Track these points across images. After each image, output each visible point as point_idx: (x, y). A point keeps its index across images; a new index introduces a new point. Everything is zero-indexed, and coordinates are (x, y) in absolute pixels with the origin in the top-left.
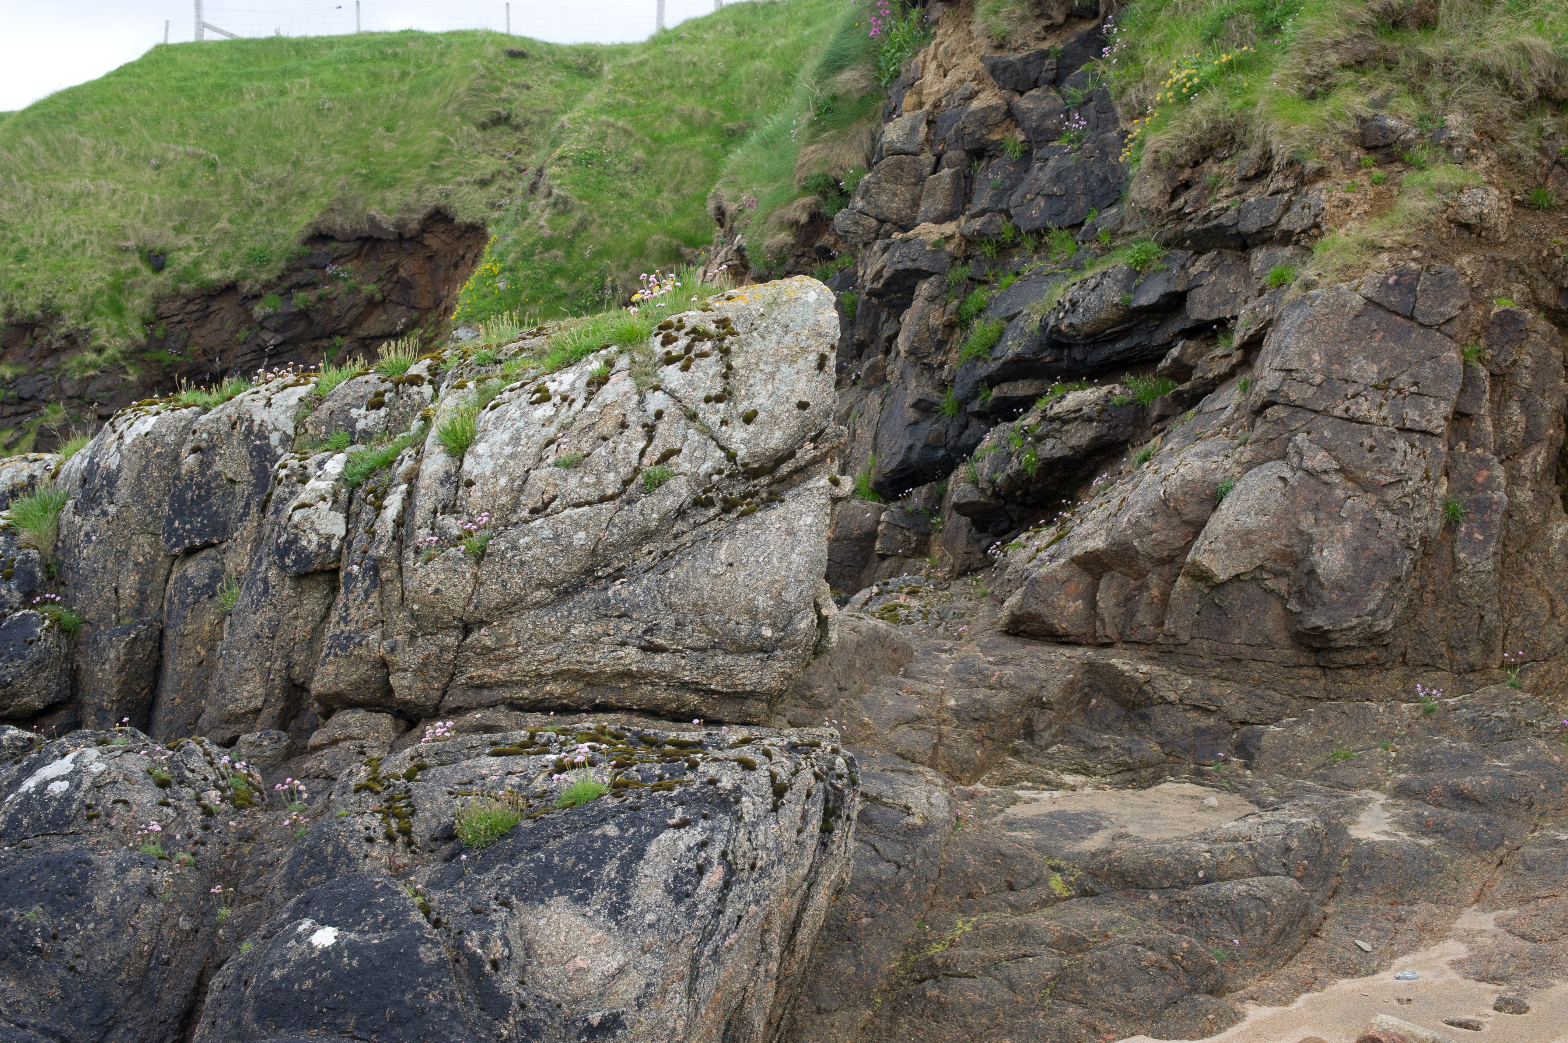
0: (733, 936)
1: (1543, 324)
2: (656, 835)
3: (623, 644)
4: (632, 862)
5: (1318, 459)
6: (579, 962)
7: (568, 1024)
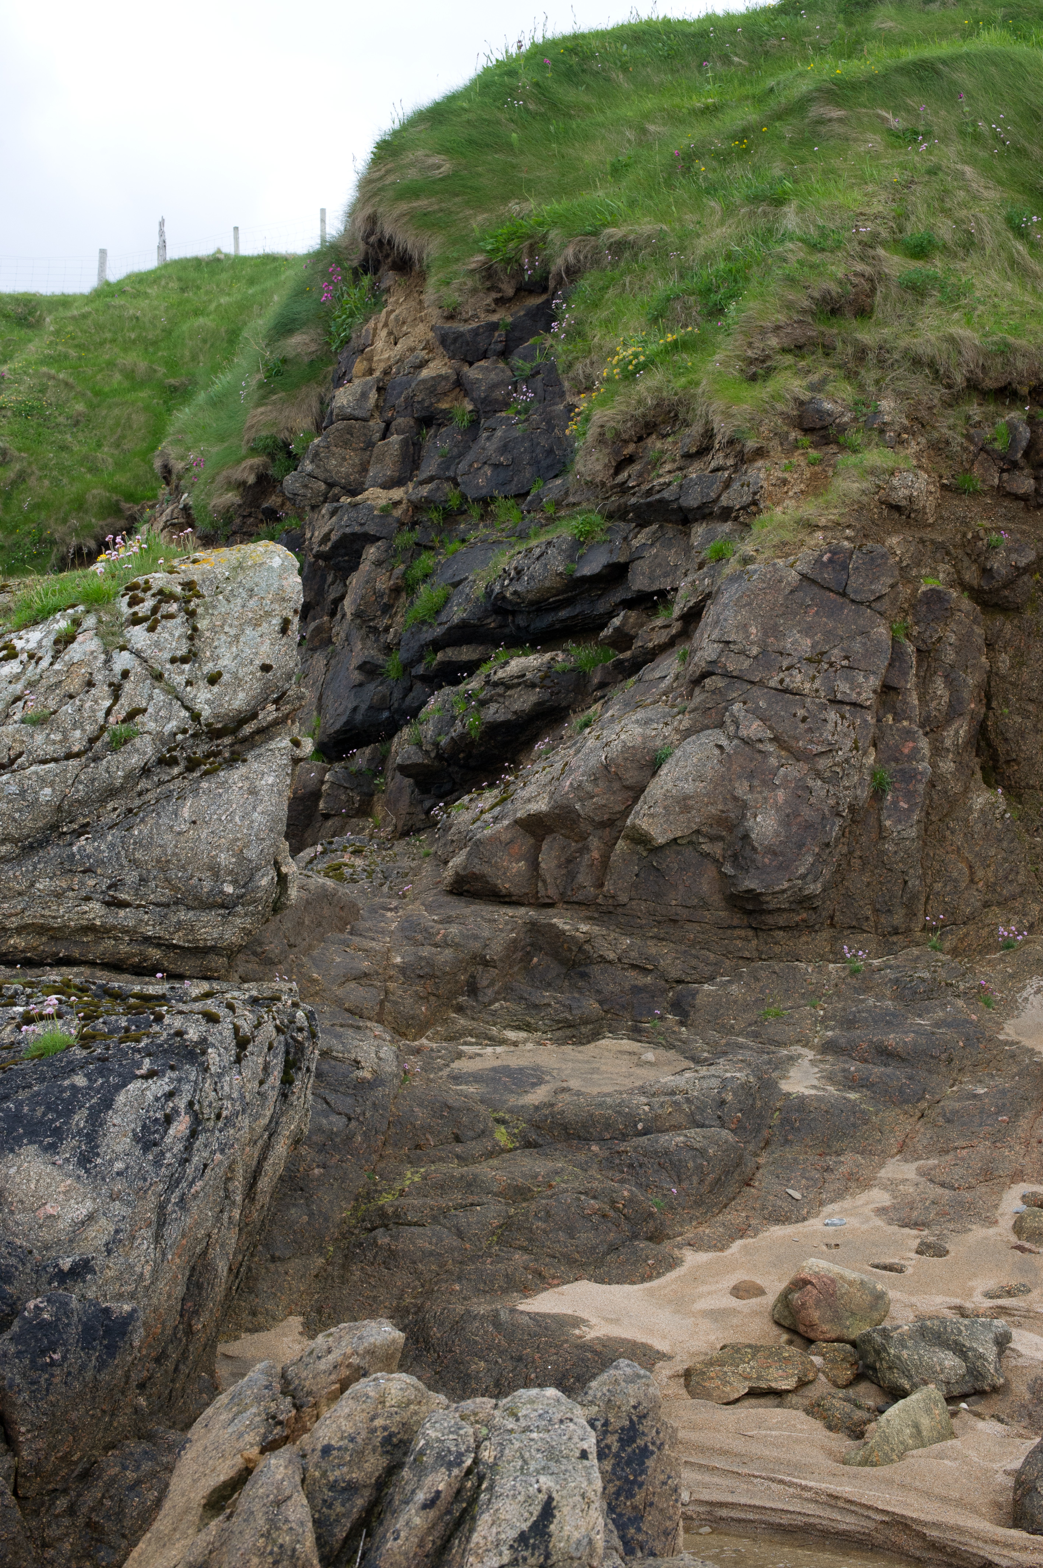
0: (199, 1184)
1: (966, 604)
2: (125, 1085)
3: (88, 899)
4: (100, 1111)
5: (754, 728)
6: (49, 1209)
7: (40, 1269)
